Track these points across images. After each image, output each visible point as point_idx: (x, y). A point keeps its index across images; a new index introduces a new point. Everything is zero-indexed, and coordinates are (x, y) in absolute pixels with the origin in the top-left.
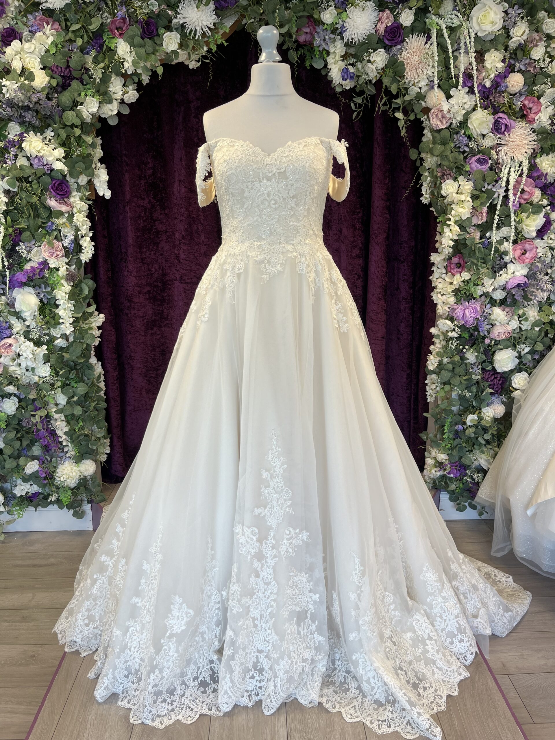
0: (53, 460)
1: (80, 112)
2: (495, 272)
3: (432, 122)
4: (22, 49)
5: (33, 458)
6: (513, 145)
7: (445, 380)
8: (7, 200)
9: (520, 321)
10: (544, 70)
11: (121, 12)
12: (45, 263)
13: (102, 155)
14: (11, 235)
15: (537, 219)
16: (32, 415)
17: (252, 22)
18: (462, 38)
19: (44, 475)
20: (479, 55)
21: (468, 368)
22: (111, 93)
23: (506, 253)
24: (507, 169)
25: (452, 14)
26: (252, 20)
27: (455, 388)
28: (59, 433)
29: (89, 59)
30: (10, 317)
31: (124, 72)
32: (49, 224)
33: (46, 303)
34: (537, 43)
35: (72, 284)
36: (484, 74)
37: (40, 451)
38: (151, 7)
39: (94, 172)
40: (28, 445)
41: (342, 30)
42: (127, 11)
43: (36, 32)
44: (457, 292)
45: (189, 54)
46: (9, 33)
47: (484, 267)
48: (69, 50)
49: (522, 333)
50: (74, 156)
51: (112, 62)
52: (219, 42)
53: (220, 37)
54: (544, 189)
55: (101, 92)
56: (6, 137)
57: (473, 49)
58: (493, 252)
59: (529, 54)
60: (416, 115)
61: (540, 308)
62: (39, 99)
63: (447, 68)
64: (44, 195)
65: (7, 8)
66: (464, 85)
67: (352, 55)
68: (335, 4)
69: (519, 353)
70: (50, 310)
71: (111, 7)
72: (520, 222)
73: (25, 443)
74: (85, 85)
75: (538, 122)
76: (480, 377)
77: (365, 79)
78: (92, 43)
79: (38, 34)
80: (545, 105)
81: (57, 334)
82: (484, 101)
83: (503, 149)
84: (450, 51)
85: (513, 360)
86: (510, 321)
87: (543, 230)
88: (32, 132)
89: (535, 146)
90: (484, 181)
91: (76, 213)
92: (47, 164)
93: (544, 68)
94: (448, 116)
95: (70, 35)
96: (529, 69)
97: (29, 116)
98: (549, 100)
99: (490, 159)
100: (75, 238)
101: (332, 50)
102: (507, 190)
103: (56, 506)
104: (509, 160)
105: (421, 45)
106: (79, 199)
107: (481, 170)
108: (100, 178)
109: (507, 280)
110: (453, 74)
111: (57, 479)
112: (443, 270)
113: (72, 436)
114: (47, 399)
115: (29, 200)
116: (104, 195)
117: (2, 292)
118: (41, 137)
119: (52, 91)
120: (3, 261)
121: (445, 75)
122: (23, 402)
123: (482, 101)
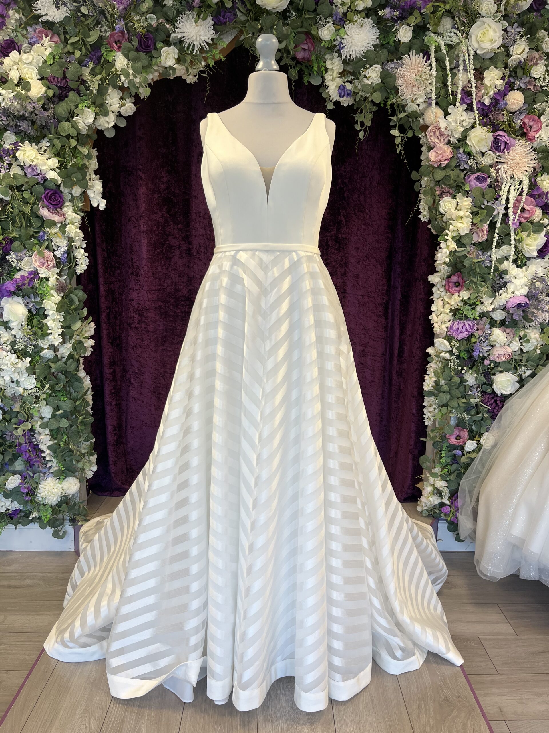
0: (35, 475)
1: (76, 123)
2: (495, 292)
3: (430, 140)
4: (20, 60)
5: (14, 473)
6: (513, 163)
7: (445, 402)
9: (521, 343)
10: (545, 88)
11: (120, 25)
12: (35, 273)
13: (97, 167)
15: (538, 239)
16: (17, 429)
17: (250, 37)
18: (461, 55)
19: (26, 491)
20: (479, 73)
21: (467, 391)
22: (108, 106)
23: (506, 272)
24: (507, 188)
25: (451, 32)
26: (250, 35)
27: (454, 411)
28: (43, 447)
29: (86, 71)
31: (120, 85)
32: (41, 233)
33: (34, 313)
34: (537, 61)
35: (62, 295)
36: (483, 92)
37: (24, 466)
38: (149, 21)
39: (88, 182)
40: (10, 459)
41: (340, 46)
42: (126, 24)
43: (34, 44)
44: (455, 312)
45: (187, 68)
46: (9, 45)
47: (484, 286)
48: (66, 61)
49: (524, 355)
50: (68, 167)
51: (109, 75)
52: (217, 57)
53: (219, 52)
54: (545, 208)
55: (96, 104)
57: (472, 67)
58: (492, 271)
59: (529, 72)
60: (414, 132)
61: (542, 330)
62: (35, 109)
63: (446, 85)
64: (36, 204)
65: (7, 20)
66: (463, 102)
67: (350, 72)
68: (333, 21)
69: (520, 376)
70: (39, 321)
71: (110, 21)
72: (520, 241)
73: (7, 458)
74: (82, 96)
75: (538, 140)
76: (478, 400)
77: (362, 96)
78: (90, 55)
79: (37, 46)
80: (545, 124)
81: (45, 345)
82: (483, 119)
83: (503, 167)
84: (448, 68)
85: (514, 384)
86: (511, 342)
87: (544, 250)
88: (27, 142)
89: (536, 165)
90: (484, 198)
91: (69, 224)
92: (41, 174)
93: (544, 86)
94: (446, 133)
95: (69, 48)
96: (529, 87)
97: (24, 125)
99: (489, 177)
100: (68, 249)
101: (329, 66)
102: (507, 208)
103: (37, 524)
104: (509, 178)
105: (419, 63)
106: (71, 210)
107: (480, 187)
108: (94, 189)
109: (507, 299)
110: (450, 91)
111: (39, 495)
112: (442, 289)
113: (56, 450)
114: (31, 412)
115: (21, 209)
116: (98, 205)
118: (37, 147)
119: (47, 101)
121: (443, 92)
122: (8, 415)
123: (480, 118)
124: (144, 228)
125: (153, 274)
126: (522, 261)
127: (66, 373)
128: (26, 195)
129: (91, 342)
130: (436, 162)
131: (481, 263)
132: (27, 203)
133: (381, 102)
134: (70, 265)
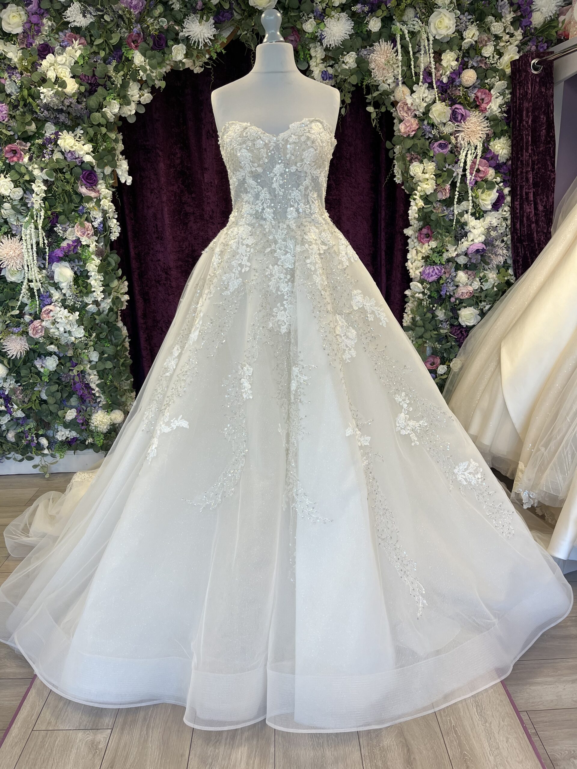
0: (88, 409)
1: (105, 113)
2: (458, 241)
3: (399, 114)
4: (55, 61)
5: (71, 407)
6: (469, 131)
7: (420, 334)
8: (46, 189)
9: (481, 282)
10: (494, 65)
11: (137, 28)
12: (78, 241)
13: (123, 149)
14: (49, 218)
15: (491, 194)
16: (70, 370)
17: (246, 34)
18: (422, 41)
19: (81, 421)
20: (437, 55)
21: (438, 325)
22: (129, 96)
24: (465, 152)
25: (414, 21)
26: (246, 32)
27: (427, 341)
28: (93, 386)
29: (111, 68)
30: (50, 287)
31: (139, 78)
32: (81, 208)
33: (79, 275)
34: (486, 43)
35: (101, 259)
36: (441, 72)
37: (77, 402)
38: (161, 23)
39: (116, 162)
40: (67, 397)
41: (321, 37)
42: (141, 27)
43: (66, 47)
44: (426, 259)
45: (194, 61)
46: (44, 48)
47: (448, 236)
48: (94, 61)
49: (483, 292)
50: (100, 151)
51: (130, 71)
52: (219, 51)
53: (219, 46)
54: (498, 168)
55: (121, 96)
56: (43, 135)
57: (432, 51)
58: (454, 223)
59: (480, 53)
60: (386, 108)
61: (499, 271)
62: (71, 103)
63: (409, 68)
64: (76, 183)
65: (42, 28)
66: (424, 81)
67: (330, 57)
68: (314, 16)
69: (482, 310)
70: (83, 281)
71: (127, 23)
72: (476, 197)
73: (65, 395)
74: (108, 90)
75: (490, 110)
76: (447, 331)
77: (342, 79)
78: (113, 55)
79: (69, 49)
80: (495, 96)
81: (89, 301)
82: (442, 94)
83: (461, 135)
84: (411, 53)
85: (476, 317)
86: (473, 282)
87: (497, 203)
88: (65, 131)
89: (488, 132)
90: (445, 162)
91: (103, 199)
92: (78, 158)
93: (493, 64)
94: (412, 108)
95: (95, 48)
96: (480, 65)
97: (62, 118)
98: (498, 91)
99: (450, 143)
100: (103, 220)
101: (313, 54)
102: (464, 170)
103: (91, 451)
104: (466, 144)
105: (387, 49)
106: (104, 187)
107: (442, 154)
108: (122, 168)
109: (468, 246)
110: (413, 73)
111: (92, 425)
112: (415, 241)
113: (103, 388)
114: (82, 357)
115: (64, 188)
116: (126, 182)
117: (43, 266)
118: (73, 135)
119: (81, 96)
120: (44, 240)
121: (408, 74)
122: (63, 360)
123: (440, 95)
124: (165, 199)
125: (173, 237)
126: (479, 214)
127: (108, 323)
128: (68, 176)
129: (127, 297)
130: (405, 133)
131: (445, 217)
132: (68, 182)
133: (357, 84)
134: (105, 234)
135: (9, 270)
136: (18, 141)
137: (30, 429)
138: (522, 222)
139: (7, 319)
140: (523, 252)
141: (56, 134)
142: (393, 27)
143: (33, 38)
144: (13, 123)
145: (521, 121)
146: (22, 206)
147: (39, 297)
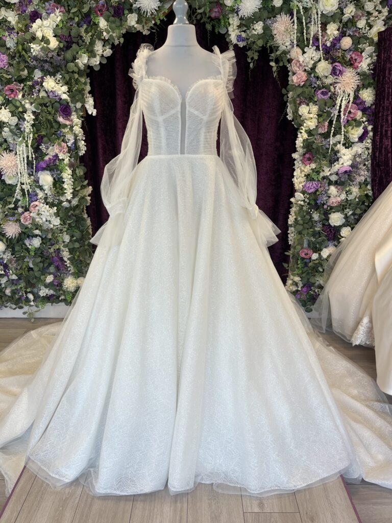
0: (62, 275)
1: (77, 64)
2: (332, 164)
3: (293, 69)
4: (42, 24)
5: (50, 274)
6: (344, 83)
7: (300, 231)
8: (34, 118)
9: (347, 195)
10: (365, 35)
11: (102, 1)
12: (56, 156)
13: (90, 89)
14: (36, 139)
15: (358, 130)
16: (49, 248)
18: (312, 15)
19: (57, 284)
20: (323, 25)
21: (313, 224)
22: (95, 51)
24: (341, 98)
27: (305, 236)
28: (65, 259)
29: (82, 30)
30: (36, 189)
31: (103, 38)
32: (59, 132)
33: (57, 180)
34: (361, 17)
35: (72, 169)
36: (326, 38)
37: (54, 270)
39: (85, 100)
40: (47, 266)
41: (238, 10)
43: (50, 14)
44: (307, 176)
45: (143, 26)
46: (34, 14)
47: (324, 160)
48: (70, 25)
49: (348, 202)
50: (73, 91)
51: (96, 32)
52: (161, 18)
53: (162, 15)
54: (364, 110)
55: (89, 50)
56: (33, 78)
57: (319, 22)
58: (330, 151)
59: (356, 25)
60: (283, 63)
61: (360, 186)
62: (53, 56)
63: (302, 35)
64: (56, 114)
66: (313, 45)
67: (244, 25)
69: (346, 215)
70: (59, 185)
72: (347, 132)
73: (46, 265)
74: (80, 46)
75: (360, 68)
76: (320, 229)
77: (251, 41)
78: (84, 20)
79: (52, 15)
80: (365, 58)
81: (64, 199)
82: (326, 55)
83: (338, 86)
84: (304, 24)
85: (341, 219)
86: (341, 194)
87: (363, 137)
88: (48, 76)
89: (358, 84)
90: (326, 105)
91: (75, 126)
92: (58, 96)
93: (365, 33)
94: (303, 64)
95: (71, 15)
96: (355, 34)
97: (47, 66)
98: (368, 54)
99: (330, 91)
100: (75, 141)
101: (231, 22)
102: (340, 112)
103: (63, 304)
104: (342, 92)
105: (287, 20)
106: (76, 117)
107: (324, 99)
108: (89, 103)
109: (339, 168)
110: (305, 38)
111: (64, 286)
112: (300, 162)
113: (72, 261)
114: (58, 239)
115: (47, 118)
116: (92, 113)
117: (31, 173)
118: (54, 79)
119: (60, 50)
120: (32, 155)
121: (301, 39)
122: (44, 240)
123: (324, 55)
126: (348, 145)
127: (76, 216)
128: (50, 109)
129: (90, 198)
130: (297, 83)
131: (323, 147)
132: (50, 113)
133: (263, 45)
134: (76, 151)
135: (7, 176)
136: (14, 83)
137: (21, 288)
138: (380, 152)
139: (6, 210)
140: (380, 174)
141: (42, 78)
142: (291, 3)
143: (26, 6)
144: (11, 70)
145: (384, 77)
146: (17, 129)
147: (28, 195)
